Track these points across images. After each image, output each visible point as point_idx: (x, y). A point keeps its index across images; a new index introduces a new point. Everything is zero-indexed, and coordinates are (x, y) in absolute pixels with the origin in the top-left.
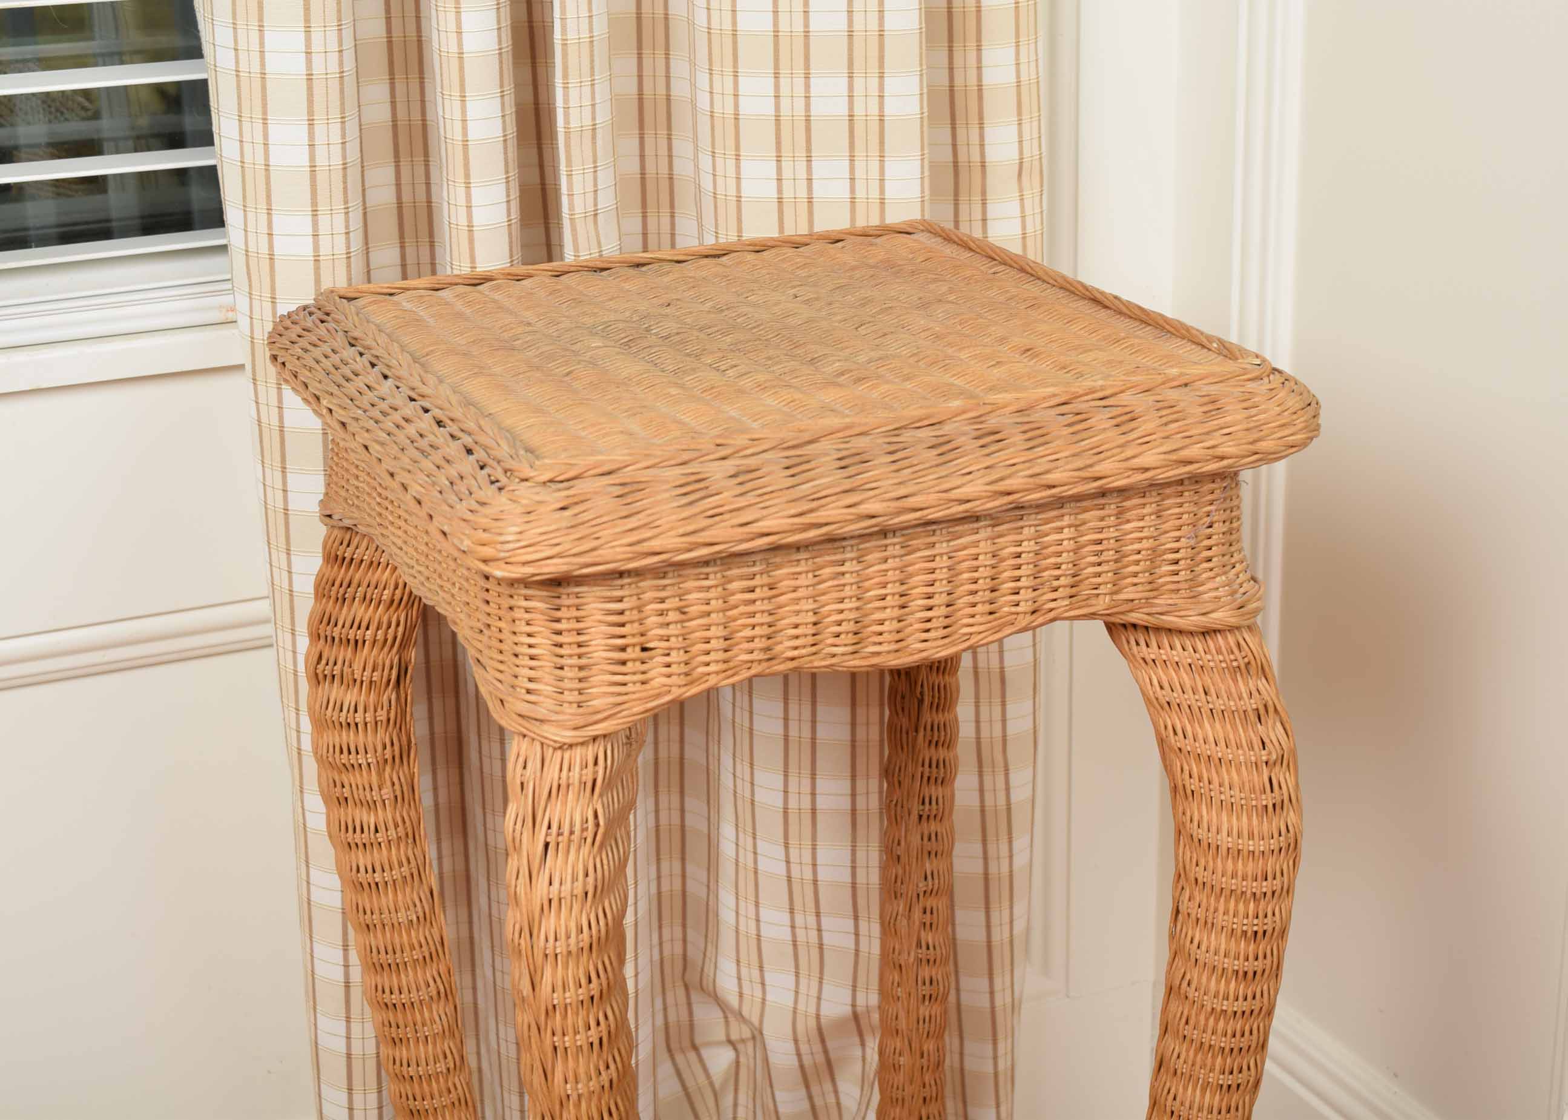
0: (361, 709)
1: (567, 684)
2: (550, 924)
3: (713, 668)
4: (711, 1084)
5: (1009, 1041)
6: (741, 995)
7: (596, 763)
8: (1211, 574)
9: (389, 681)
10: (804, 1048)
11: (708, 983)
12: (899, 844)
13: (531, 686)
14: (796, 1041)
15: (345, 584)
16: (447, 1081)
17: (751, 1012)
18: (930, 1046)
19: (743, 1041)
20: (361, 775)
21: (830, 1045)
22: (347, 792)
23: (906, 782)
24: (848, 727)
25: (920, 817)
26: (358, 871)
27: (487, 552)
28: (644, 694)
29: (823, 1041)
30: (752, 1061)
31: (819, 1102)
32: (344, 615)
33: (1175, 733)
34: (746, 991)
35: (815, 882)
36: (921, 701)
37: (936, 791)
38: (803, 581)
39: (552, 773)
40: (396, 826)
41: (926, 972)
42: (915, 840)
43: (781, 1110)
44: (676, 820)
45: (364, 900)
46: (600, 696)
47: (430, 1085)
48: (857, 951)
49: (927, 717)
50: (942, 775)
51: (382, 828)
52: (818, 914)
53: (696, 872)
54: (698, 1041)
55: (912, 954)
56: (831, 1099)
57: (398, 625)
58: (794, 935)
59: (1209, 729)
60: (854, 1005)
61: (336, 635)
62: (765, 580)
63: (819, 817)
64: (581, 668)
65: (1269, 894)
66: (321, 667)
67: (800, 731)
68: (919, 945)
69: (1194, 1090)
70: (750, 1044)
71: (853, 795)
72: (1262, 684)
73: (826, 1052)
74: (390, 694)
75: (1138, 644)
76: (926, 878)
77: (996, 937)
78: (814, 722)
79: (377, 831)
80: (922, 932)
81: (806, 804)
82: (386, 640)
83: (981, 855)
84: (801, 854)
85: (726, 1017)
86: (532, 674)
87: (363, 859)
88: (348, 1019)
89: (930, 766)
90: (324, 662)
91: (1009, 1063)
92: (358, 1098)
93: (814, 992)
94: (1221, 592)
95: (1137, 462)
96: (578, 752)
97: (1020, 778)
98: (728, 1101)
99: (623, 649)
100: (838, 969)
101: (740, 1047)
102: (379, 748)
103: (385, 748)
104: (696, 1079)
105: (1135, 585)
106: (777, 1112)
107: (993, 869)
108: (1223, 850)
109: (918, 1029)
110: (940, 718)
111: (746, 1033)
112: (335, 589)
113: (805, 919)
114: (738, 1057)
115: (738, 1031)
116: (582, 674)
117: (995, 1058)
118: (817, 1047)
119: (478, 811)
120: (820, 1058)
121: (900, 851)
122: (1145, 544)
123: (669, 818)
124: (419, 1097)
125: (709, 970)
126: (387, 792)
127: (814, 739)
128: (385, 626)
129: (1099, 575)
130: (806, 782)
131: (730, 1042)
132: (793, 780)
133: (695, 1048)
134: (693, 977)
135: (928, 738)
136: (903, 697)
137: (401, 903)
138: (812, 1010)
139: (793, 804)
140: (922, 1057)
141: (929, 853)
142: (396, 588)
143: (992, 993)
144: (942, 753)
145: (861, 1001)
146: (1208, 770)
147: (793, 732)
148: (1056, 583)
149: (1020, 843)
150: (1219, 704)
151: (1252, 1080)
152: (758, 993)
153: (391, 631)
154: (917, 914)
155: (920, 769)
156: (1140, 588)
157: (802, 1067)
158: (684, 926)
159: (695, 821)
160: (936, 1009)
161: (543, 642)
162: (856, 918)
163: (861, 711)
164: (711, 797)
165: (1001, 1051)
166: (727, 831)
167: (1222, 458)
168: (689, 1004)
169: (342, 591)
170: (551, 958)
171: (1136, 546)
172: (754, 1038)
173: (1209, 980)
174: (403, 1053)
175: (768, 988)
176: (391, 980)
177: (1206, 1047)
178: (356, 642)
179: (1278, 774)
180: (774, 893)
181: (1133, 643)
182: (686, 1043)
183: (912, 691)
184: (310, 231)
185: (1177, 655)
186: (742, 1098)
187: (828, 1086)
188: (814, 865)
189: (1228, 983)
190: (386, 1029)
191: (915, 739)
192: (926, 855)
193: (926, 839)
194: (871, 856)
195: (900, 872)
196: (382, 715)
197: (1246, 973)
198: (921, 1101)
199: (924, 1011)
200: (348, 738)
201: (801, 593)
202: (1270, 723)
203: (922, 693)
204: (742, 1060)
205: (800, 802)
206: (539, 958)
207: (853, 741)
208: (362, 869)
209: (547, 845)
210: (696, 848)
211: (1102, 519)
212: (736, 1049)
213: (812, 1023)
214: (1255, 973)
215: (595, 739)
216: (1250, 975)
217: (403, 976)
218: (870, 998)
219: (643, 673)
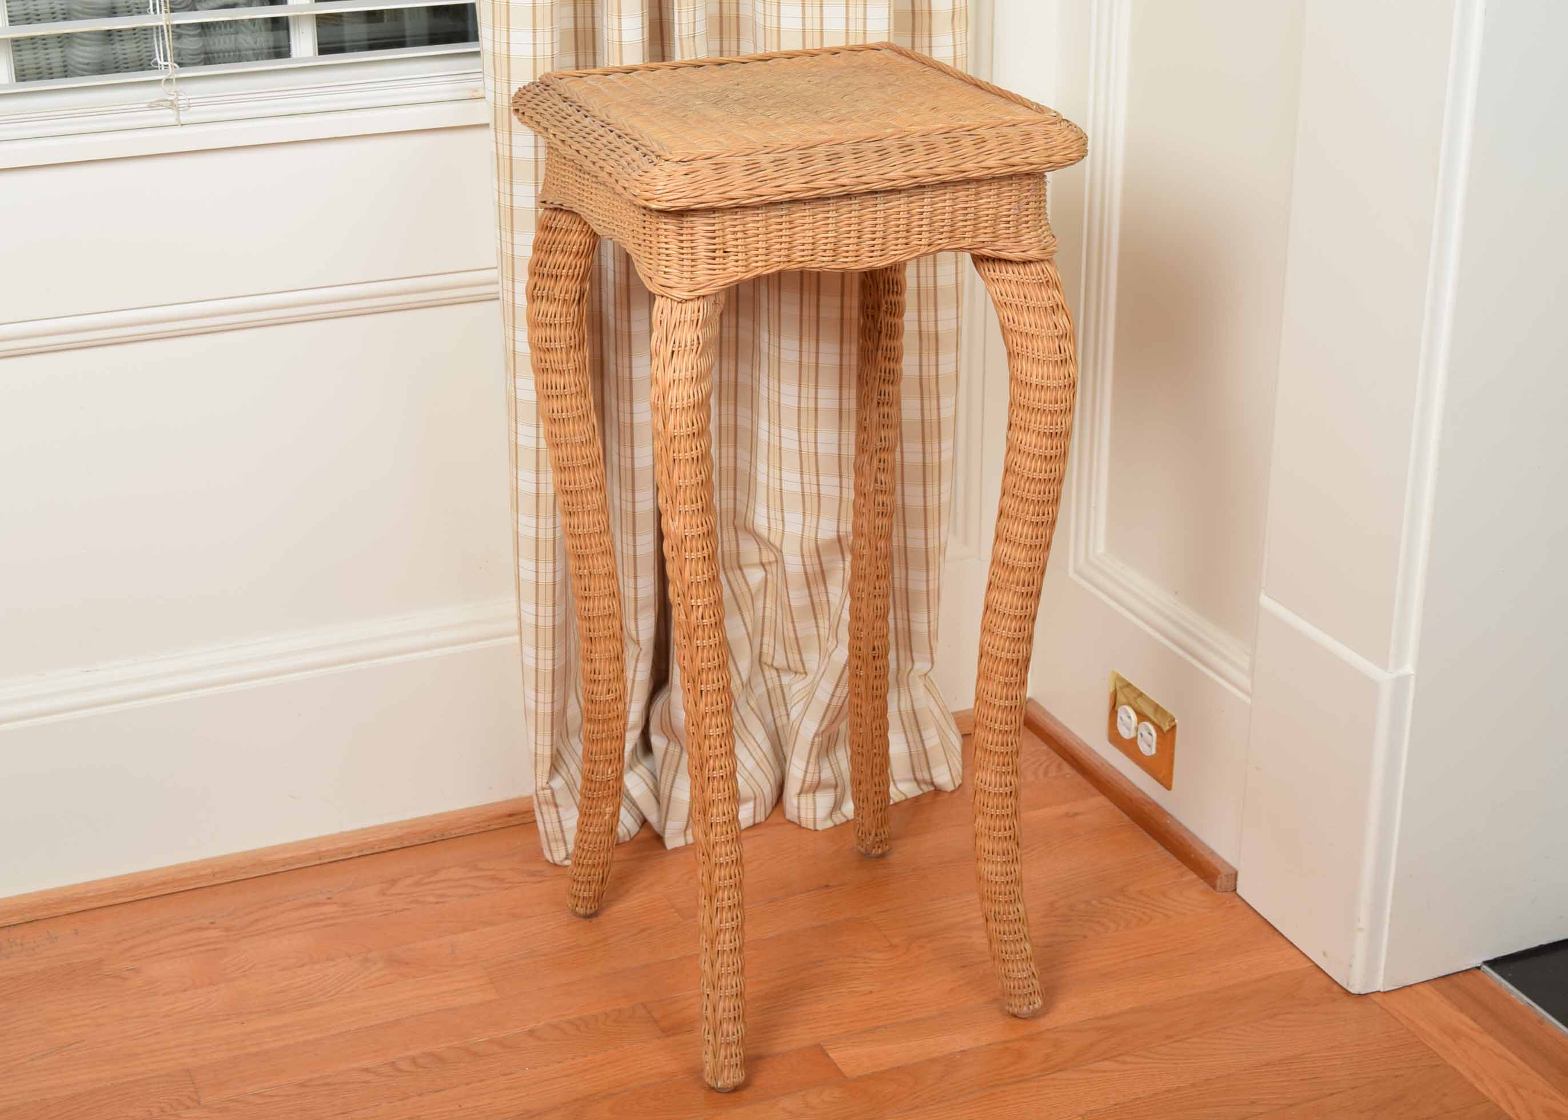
0: (558, 316)
1: (685, 269)
2: (673, 392)
3: (760, 264)
4: (750, 590)
5: (937, 571)
6: (769, 528)
7: (699, 311)
8: (1028, 230)
9: (574, 300)
10: (807, 561)
11: (749, 525)
12: (866, 419)
13: (667, 270)
14: (803, 556)
15: (551, 243)
16: (600, 539)
17: (775, 539)
18: (882, 544)
19: (770, 563)
20: (557, 354)
21: (823, 558)
22: (548, 365)
23: (871, 381)
24: (838, 357)
25: (879, 403)
26: (553, 412)
27: (648, 195)
28: (723, 276)
29: (819, 556)
30: (775, 577)
31: (816, 599)
32: (551, 260)
33: (1009, 320)
34: (773, 525)
35: (816, 453)
36: (880, 332)
37: (889, 388)
38: (807, 220)
39: (676, 315)
40: (576, 385)
41: (880, 498)
42: (875, 417)
43: (792, 604)
44: (732, 422)
45: (556, 429)
46: (702, 273)
47: (590, 539)
48: (841, 497)
49: (884, 342)
50: (892, 378)
51: (567, 386)
52: (817, 474)
53: (743, 454)
54: (742, 563)
55: (872, 486)
56: (824, 598)
57: (580, 267)
58: (803, 488)
59: (1026, 318)
60: (838, 531)
61: (545, 272)
62: (787, 218)
63: (819, 412)
64: (693, 260)
65: (1059, 411)
66: (535, 291)
67: (809, 359)
68: (876, 481)
69: (1018, 525)
70: (775, 565)
71: (841, 399)
72: (1056, 293)
73: (821, 564)
74: (574, 308)
75: (989, 270)
76: (881, 441)
77: (929, 504)
78: (817, 353)
79: (564, 388)
80: (878, 475)
81: (812, 405)
82: (573, 276)
83: (921, 450)
84: (808, 436)
85: (760, 548)
86: (667, 264)
87: (556, 404)
88: (537, 517)
89: (885, 372)
90: (537, 288)
91: (937, 585)
92: (541, 565)
93: (814, 525)
94: (1033, 241)
95: (984, 164)
96: (690, 304)
97: (947, 402)
98: (759, 604)
99: (714, 251)
100: (830, 507)
101: (768, 568)
102: (568, 339)
103: (571, 339)
104: (740, 588)
105: (986, 233)
106: (790, 606)
107: (928, 460)
108: (1034, 386)
109: (874, 533)
110: (891, 343)
111: (772, 558)
112: (545, 246)
113: (810, 478)
114: (766, 575)
115: (768, 556)
116: (693, 263)
117: (928, 581)
118: (816, 560)
119: (614, 402)
120: (817, 568)
121: (867, 423)
122: (991, 211)
123: (728, 420)
124: (583, 547)
125: (750, 515)
126: (571, 365)
127: (817, 364)
128: (573, 267)
129: (965, 226)
130: (812, 391)
131: (762, 564)
132: (804, 390)
133: (740, 568)
134: (739, 521)
135: (884, 355)
136: (870, 330)
137: (577, 432)
138: (813, 535)
139: (803, 405)
140: (877, 550)
141: (884, 425)
142: (581, 245)
143: (926, 539)
144: (892, 365)
145: (842, 529)
146: (1026, 342)
147: (805, 360)
148: (941, 230)
149: (947, 444)
150: (1031, 304)
151: (1050, 520)
152: (780, 527)
153: (577, 270)
154: (875, 462)
155: (879, 374)
156: (988, 235)
157: (806, 574)
158: (735, 490)
159: (743, 422)
160: (885, 521)
161: (673, 247)
162: (841, 477)
163: (846, 347)
164: (753, 406)
165: (931, 578)
166: (763, 424)
167: (1032, 164)
168: (737, 541)
169: (549, 246)
170: (674, 410)
171: (986, 212)
172: (777, 561)
173: (1026, 461)
174: (575, 521)
175: (786, 523)
176: (570, 477)
177: (1024, 499)
178: (557, 276)
179: (1064, 344)
180: (791, 460)
181: (986, 269)
182: (735, 565)
183: (875, 327)
184: (531, 41)
185: (1010, 276)
186: (768, 605)
187: (822, 588)
188: (816, 443)
189: (1036, 462)
190: (566, 506)
191: (876, 356)
192: (881, 426)
193: (881, 416)
194: (850, 437)
195: (866, 437)
196: (570, 320)
197: (1046, 456)
198: (875, 577)
199: (879, 522)
200: (549, 332)
201: (806, 227)
202: (1059, 315)
203: (881, 327)
204: (769, 577)
205: (808, 404)
206: (668, 411)
207: (841, 365)
208: (555, 411)
209: (673, 352)
210: (743, 438)
211: (967, 196)
212: (765, 570)
213: (813, 545)
214: (1051, 457)
215: (699, 298)
216: (1048, 457)
217: (577, 475)
218: (847, 527)
219: (724, 264)
